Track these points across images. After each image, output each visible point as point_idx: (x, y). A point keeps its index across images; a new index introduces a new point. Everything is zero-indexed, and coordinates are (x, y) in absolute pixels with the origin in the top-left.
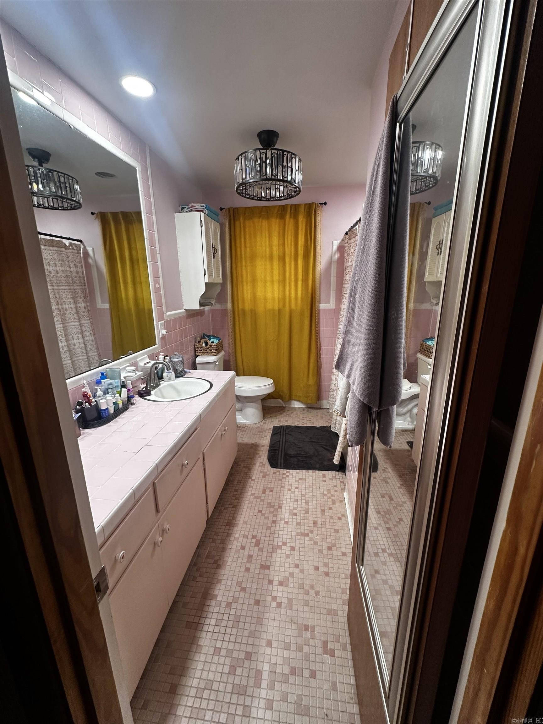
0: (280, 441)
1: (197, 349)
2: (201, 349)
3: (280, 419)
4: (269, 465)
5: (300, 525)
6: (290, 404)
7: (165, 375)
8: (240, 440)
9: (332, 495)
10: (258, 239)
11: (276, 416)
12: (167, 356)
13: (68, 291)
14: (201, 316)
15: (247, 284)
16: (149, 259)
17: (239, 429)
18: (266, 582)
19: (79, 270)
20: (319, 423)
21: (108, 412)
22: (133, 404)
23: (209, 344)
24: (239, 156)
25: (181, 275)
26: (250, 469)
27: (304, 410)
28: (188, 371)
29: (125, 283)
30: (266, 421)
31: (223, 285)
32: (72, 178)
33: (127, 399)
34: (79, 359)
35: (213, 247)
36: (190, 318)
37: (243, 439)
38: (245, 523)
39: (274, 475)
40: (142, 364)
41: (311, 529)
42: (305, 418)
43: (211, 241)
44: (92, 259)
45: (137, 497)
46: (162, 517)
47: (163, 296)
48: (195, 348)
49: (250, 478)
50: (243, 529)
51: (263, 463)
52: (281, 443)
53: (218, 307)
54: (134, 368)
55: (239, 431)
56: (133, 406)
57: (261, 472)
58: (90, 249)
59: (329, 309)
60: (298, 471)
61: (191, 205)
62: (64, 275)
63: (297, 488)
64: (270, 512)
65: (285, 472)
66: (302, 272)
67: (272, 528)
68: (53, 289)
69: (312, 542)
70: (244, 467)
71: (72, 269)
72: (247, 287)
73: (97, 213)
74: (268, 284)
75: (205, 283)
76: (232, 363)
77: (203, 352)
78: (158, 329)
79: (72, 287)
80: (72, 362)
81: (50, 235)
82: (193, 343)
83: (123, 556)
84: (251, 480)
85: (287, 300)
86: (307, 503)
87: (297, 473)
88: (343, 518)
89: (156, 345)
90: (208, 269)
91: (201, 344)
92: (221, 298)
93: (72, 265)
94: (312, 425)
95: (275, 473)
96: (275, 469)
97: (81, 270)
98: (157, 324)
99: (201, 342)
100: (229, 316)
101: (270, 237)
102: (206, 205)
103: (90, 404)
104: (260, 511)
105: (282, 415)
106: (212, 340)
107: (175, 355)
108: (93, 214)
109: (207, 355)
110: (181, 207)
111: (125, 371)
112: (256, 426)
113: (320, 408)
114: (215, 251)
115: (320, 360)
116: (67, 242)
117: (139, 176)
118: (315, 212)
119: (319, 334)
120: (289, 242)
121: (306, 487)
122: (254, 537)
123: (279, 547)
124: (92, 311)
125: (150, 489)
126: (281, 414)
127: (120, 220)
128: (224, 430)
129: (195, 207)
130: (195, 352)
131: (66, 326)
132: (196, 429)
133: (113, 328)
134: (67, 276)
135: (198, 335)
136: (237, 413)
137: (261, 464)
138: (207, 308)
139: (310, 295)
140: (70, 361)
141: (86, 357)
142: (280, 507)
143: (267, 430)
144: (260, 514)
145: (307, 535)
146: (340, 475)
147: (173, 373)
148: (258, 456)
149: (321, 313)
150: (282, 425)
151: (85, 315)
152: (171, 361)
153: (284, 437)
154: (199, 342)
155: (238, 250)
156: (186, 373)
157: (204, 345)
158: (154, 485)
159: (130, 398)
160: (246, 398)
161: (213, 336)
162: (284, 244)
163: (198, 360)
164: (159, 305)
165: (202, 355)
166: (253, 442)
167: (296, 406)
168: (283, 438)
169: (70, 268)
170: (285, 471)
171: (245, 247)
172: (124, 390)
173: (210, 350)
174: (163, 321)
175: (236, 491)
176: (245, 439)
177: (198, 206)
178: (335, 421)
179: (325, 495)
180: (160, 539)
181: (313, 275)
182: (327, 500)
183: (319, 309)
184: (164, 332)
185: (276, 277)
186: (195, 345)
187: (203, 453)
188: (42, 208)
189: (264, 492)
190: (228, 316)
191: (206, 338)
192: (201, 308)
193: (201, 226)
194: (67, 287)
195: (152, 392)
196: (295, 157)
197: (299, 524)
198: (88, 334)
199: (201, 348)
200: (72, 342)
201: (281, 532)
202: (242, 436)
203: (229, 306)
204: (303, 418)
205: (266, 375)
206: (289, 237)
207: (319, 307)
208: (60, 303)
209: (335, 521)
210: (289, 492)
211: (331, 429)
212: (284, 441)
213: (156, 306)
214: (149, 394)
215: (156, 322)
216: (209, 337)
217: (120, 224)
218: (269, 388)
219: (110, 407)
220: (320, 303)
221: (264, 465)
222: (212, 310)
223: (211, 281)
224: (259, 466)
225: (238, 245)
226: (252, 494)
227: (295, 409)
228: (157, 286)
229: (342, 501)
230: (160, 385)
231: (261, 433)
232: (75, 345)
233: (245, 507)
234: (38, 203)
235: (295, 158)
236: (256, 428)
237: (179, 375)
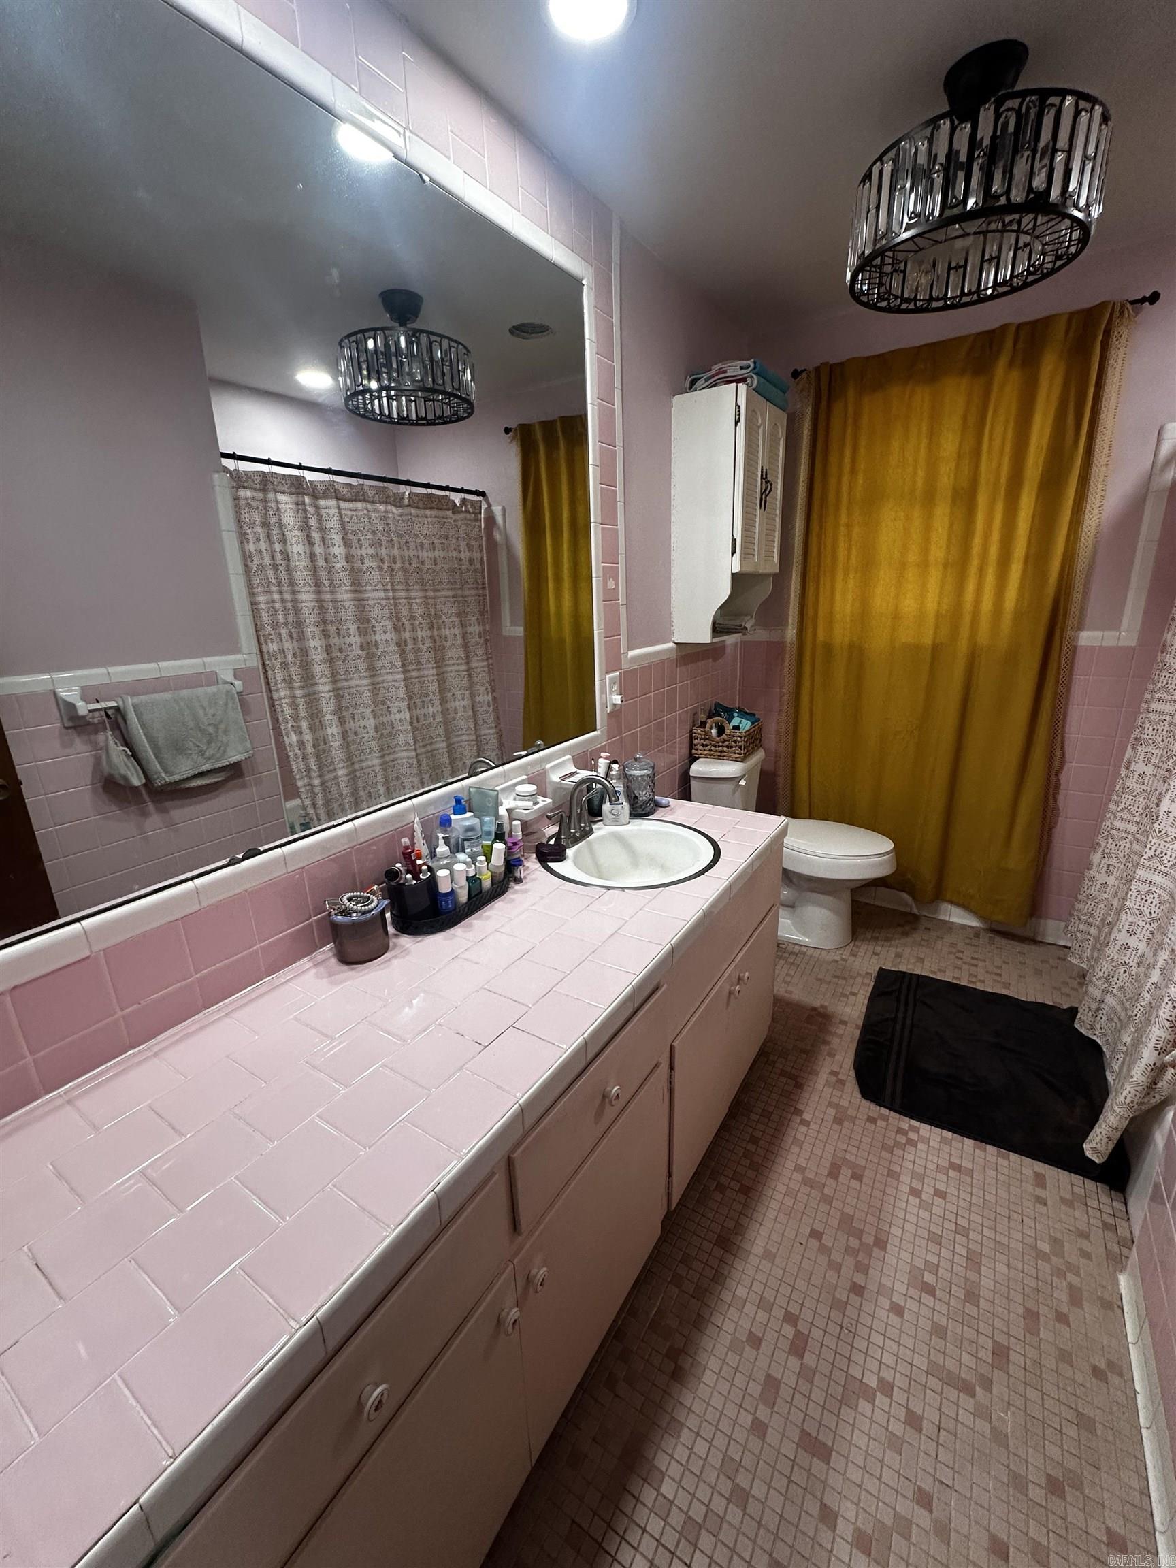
0: (894, 1020)
1: (695, 742)
2: (707, 742)
3: (899, 950)
4: (857, 1088)
5: (943, 1337)
6: (936, 911)
7: (606, 807)
8: (780, 990)
9: (1071, 1268)
10: (896, 445)
11: (887, 939)
12: (615, 762)
13: (452, 600)
14: (715, 660)
15: (846, 575)
16: (595, 518)
17: (781, 958)
18: (813, 1508)
19: (476, 555)
20: (1028, 990)
21: (455, 902)
22: (518, 881)
23: (727, 732)
24: (874, 163)
25: (674, 555)
26: (799, 1086)
27: (977, 935)
28: (664, 800)
29: (558, 579)
30: (859, 947)
31: (780, 579)
32: (455, 345)
33: (503, 869)
34: (462, 741)
35: (764, 477)
36: (685, 665)
37: (790, 988)
38: (768, 1256)
39: (870, 1126)
40: (555, 777)
41: (984, 1369)
42: (980, 964)
43: (760, 462)
44: (499, 528)
45: (447, 1214)
46: (528, 1245)
47: (623, 610)
48: (691, 738)
49: (799, 1112)
50: (761, 1277)
51: (840, 1076)
52: (899, 1026)
53: (761, 635)
54: (532, 788)
55: (782, 962)
56: (517, 887)
57: (830, 1104)
58: (497, 510)
59: (1110, 648)
60: (949, 1135)
61: (715, 368)
62: (446, 567)
63: (938, 1193)
64: (848, 1250)
65: (906, 1127)
66: (1031, 532)
67: (850, 1311)
68: (426, 597)
69: (983, 1426)
70: (783, 1073)
71: (463, 555)
72: (845, 580)
73: (516, 430)
74: (911, 574)
75: (733, 574)
76: (781, 780)
77: (710, 750)
78: (603, 691)
79: (459, 592)
80: (448, 747)
81: (428, 486)
82: (688, 727)
83: (380, 1401)
84: (798, 1119)
85: (967, 619)
86: (974, 1261)
87: (943, 1140)
88: (1114, 1379)
89: (595, 730)
90: (744, 536)
91: (707, 729)
92: (772, 612)
93: (463, 545)
94: (1005, 992)
95: (872, 1120)
96: (873, 1106)
97: (479, 555)
98: (603, 680)
99: (708, 725)
100: (787, 661)
101: (933, 435)
102: (755, 363)
103: (416, 877)
104: (816, 1234)
105: (909, 940)
106: (735, 721)
107: (636, 760)
108: (507, 431)
109: (719, 757)
110: (689, 379)
111: (514, 795)
112: (831, 956)
113: (1035, 942)
114: (767, 486)
115: (1055, 800)
116: (457, 498)
117: (588, 300)
118: (1107, 333)
119: (1064, 721)
120: (997, 443)
121: (974, 1199)
122: (791, 1319)
123: (869, 1395)
124: (493, 640)
125: (495, 1179)
126: (906, 934)
127: (558, 437)
128: (739, 980)
129: (725, 372)
130: (691, 748)
131: (443, 673)
132: (657, 989)
133: (527, 678)
134: (452, 570)
135: (702, 705)
136: (783, 912)
137: (834, 1079)
138: (730, 639)
139: (1048, 603)
140: (444, 745)
141: (474, 737)
142: (881, 1243)
143: (859, 974)
144: (814, 1243)
145: (968, 1390)
146: (1105, 1199)
147: (626, 805)
148: (825, 1049)
149: (1081, 662)
150: (904, 970)
151: (480, 650)
152: (626, 776)
153: (910, 1012)
154: (703, 724)
155: (832, 482)
156: (658, 805)
157: (714, 732)
158: (510, 1163)
159: (512, 863)
160: (810, 879)
161: (740, 710)
162: (977, 453)
163: (697, 768)
164: (612, 631)
165: (706, 756)
166: (817, 1004)
167: (954, 920)
168: (906, 1010)
169: (460, 552)
170: (906, 1123)
171: (853, 471)
172: (499, 846)
173: (727, 747)
174: (618, 673)
175: (754, 1140)
176: (799, 991)
177: (734, 369)
178: (1094, 1006)
179: (1041, 1255)
180: (514, 1313)
181: (1067, 541)
182: (1049, 1278)
183: (1075, 647)
184: (617, 699)
185: (938, 552)
186: (691, 731)
187: (672, 1047)
188: (406, 424)
189: (834, 1173)
190: (783, 661)
191: (720, 716)
192: (717, 640)
193: (737, 421)
194: (450, 593)
195: (570, 852)
196: (1088, 106)
197: (939, 1331)
198: (482, 689)
199: (705, 739)
200: (451, 705)
201: (877, 1339)
202: (788, 979)
203: (791, 633)
204: (974, 962)
205: (870, 822)
206: (999, 429)
207: (1075, 639)
208: (435, 626)
209: (1079, 1377)
210: (914, 1201)
211: (1077, 1025)
212: (909, 1022)
213: (603, 635)
214: (560, 856)
215: (601, 674)
216: (729, 713)
217: (558, 448)
218: (880, 864)
219: (461, 888)
220: (1080, 627)
221: (843, 1083)
222: (744, 643)
223: (749, 569)
224: (827, 1083)
225: (833, 470)
226: (798, 1169)
227: (949, 927)
228: (611, 584)
229: (1113, 1305)
230: (591, 832)
231: (842, 982)
232: (456, 711)
233: (774, 1205)
234: (398, 415)
235: (1091, 111)
236: (829, 963)
237: (640, 810)
